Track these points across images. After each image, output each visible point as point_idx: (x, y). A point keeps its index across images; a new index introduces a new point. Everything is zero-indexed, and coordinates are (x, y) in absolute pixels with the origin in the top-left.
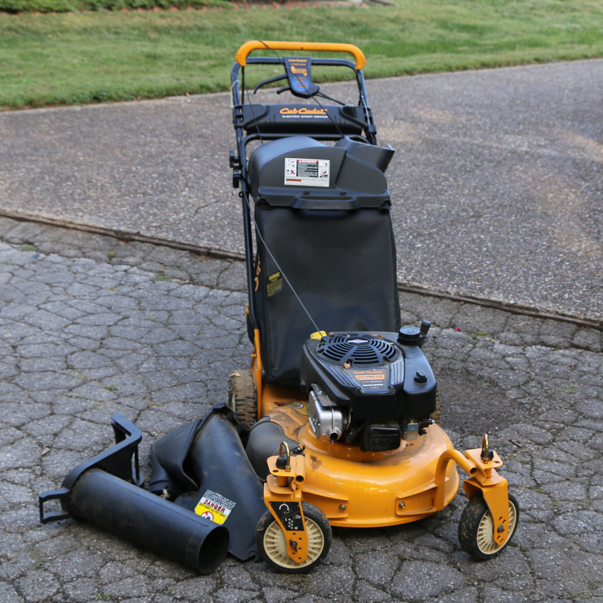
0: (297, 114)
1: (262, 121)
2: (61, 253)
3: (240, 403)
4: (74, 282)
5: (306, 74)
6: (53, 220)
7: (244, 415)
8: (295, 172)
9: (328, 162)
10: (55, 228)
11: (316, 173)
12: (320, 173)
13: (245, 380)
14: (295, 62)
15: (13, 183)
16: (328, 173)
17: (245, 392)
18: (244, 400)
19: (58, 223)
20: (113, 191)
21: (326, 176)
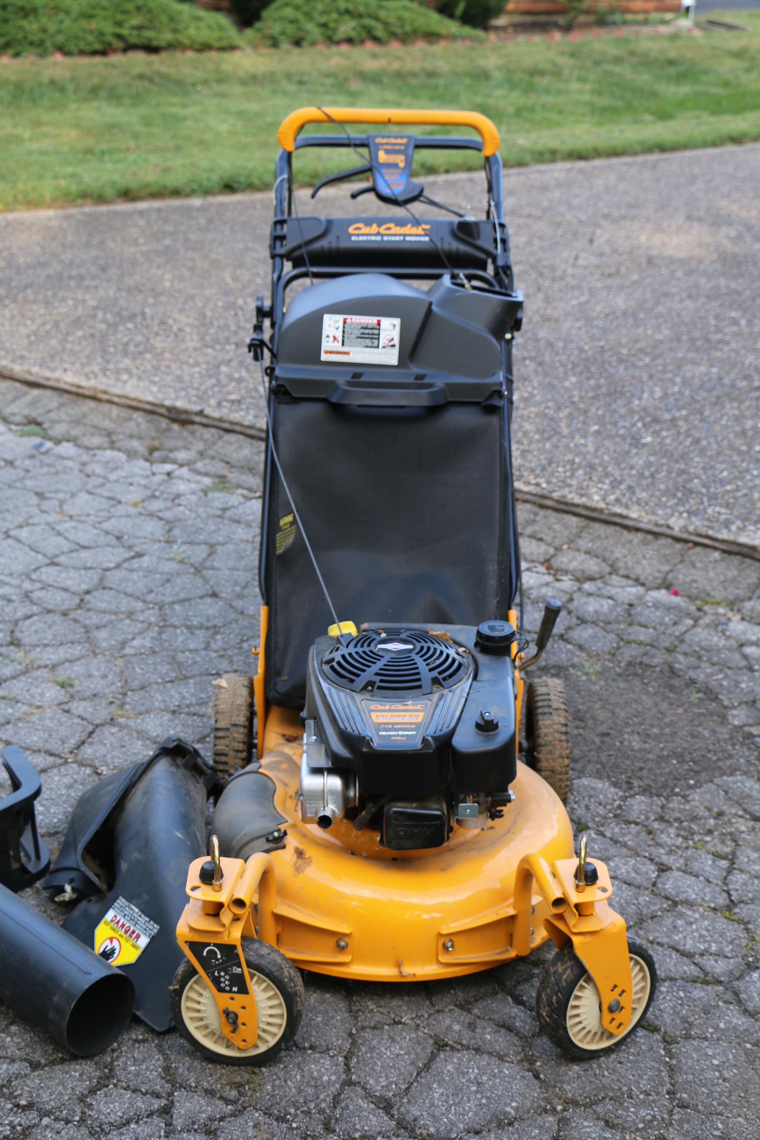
0: (378, 234)
1: (317, 246)
2: (78, 442)
3: (220, 734)
4: (81, 491)
5: (402, 165)
6: (79, 387)
7: (226, 755)
8: (340, 339)
9: (397, 321)
10: (81, 400)
11: (376, 341)
12: (383, 341)
13: (234, 695)
14: (387, 144)
15: (44, 324)
16: (396, 341)
17: (231, 716)
18: (227, 729)
19: (86, 392)
20: (192, 339)
21: (393, 346)
